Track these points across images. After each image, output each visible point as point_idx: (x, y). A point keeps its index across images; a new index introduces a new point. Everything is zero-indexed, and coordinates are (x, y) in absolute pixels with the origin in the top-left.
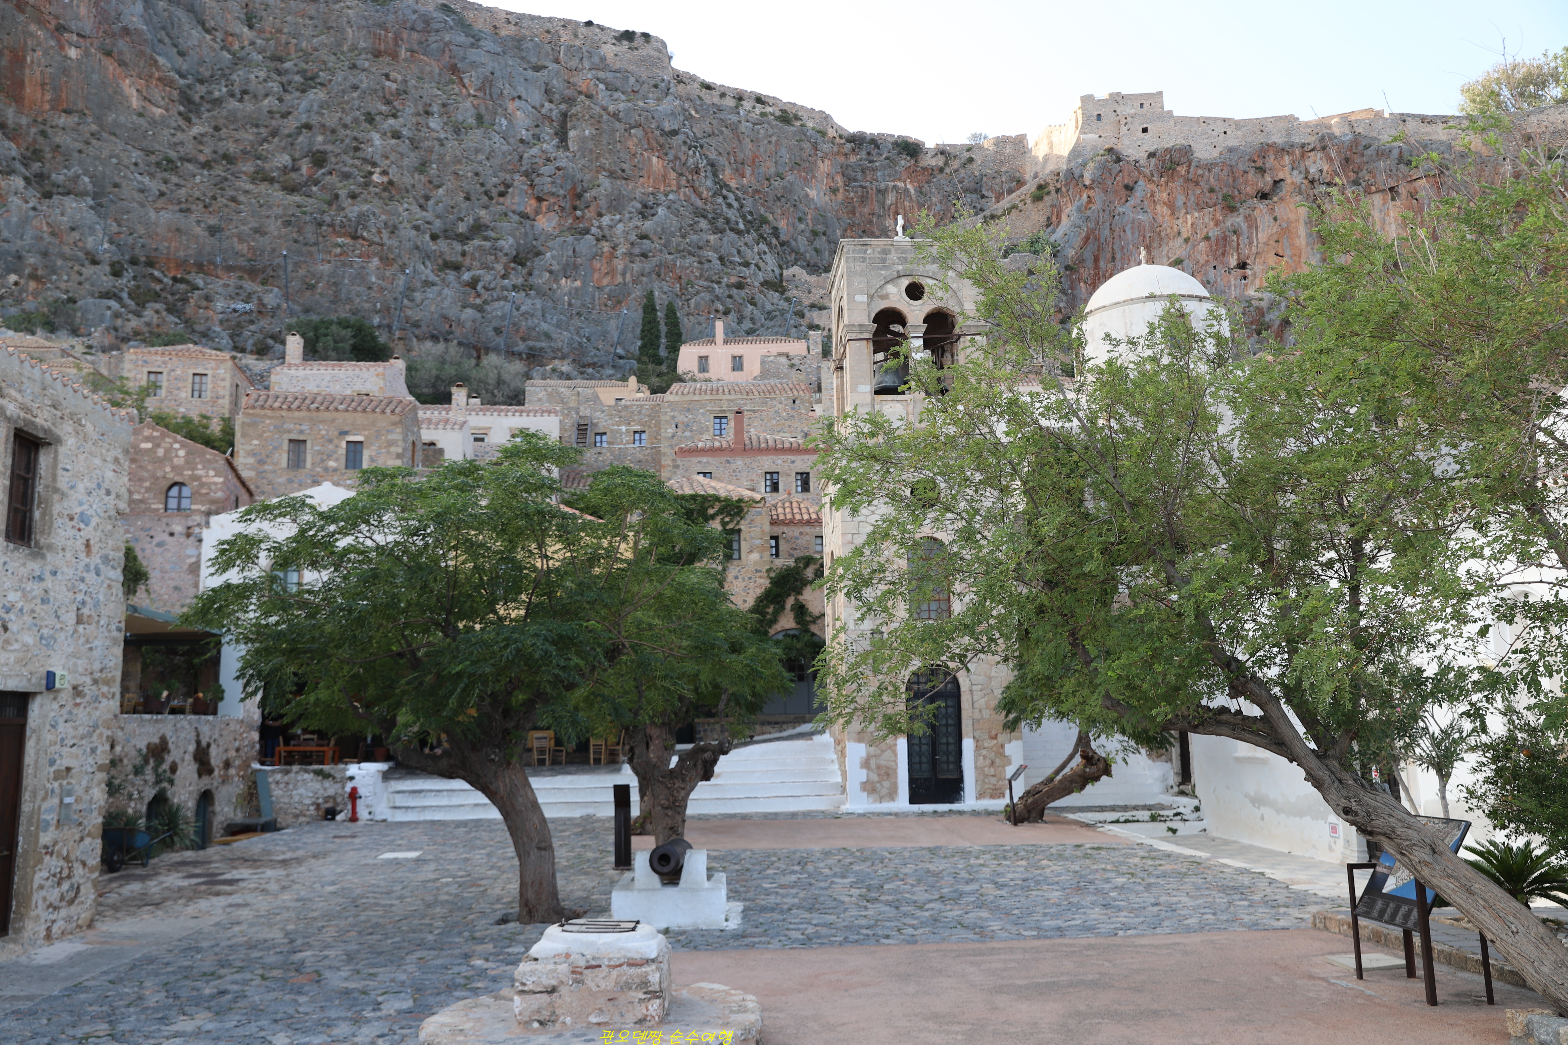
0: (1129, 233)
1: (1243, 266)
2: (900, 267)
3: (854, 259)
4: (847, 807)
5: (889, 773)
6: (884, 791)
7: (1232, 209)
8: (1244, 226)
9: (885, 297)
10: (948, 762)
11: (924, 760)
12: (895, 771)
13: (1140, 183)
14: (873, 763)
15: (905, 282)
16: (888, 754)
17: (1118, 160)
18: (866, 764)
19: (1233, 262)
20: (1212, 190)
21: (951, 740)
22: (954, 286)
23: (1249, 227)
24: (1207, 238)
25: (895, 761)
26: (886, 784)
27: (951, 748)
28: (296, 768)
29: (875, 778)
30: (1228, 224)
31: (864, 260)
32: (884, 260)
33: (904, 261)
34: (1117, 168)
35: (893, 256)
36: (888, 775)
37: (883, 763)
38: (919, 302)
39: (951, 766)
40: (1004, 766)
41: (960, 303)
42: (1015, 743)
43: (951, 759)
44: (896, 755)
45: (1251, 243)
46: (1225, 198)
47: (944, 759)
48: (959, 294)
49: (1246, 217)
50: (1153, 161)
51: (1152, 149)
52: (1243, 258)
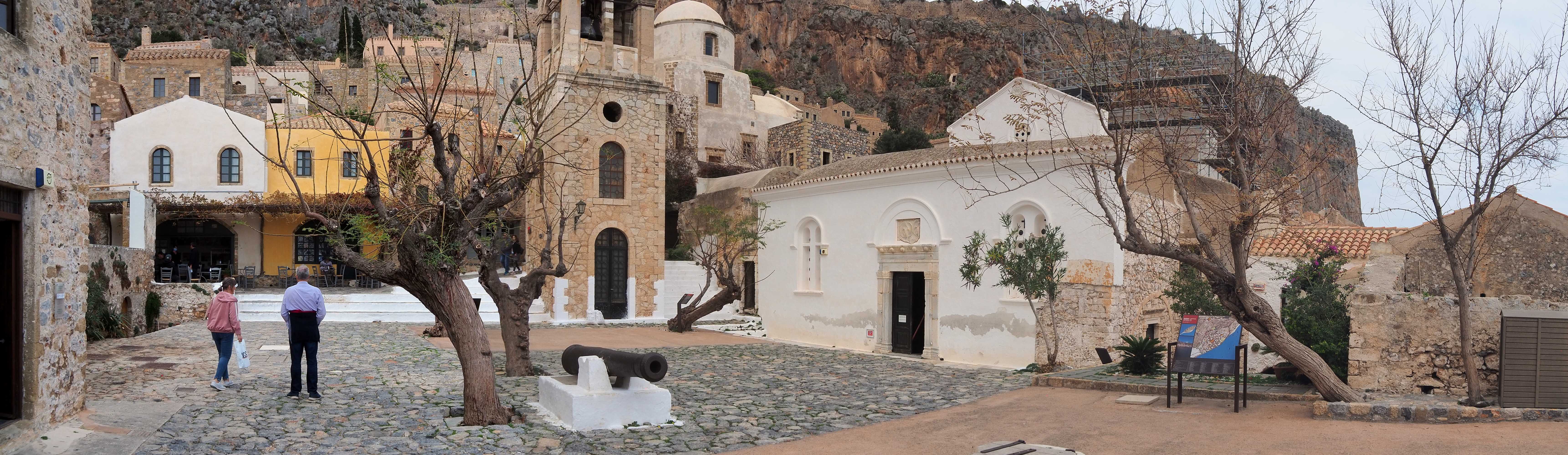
4: (556, 322)
5: (582, 299)
6: (579, 311)
10: (618, 293)
11: (604, 291)
12: (586, 297)
14: (572, 292)
16: (582, 286)
18: (568, 293)
21: (621, 278)
25: (587, 291)
26: (580, 306)
27: (620, 283)
28: (179, 284)
29: (574, 302)
36: (582, 300)
37: (579, 292)
39: (620, 295)
40: (653, 296)
42: (660, 281)
43: (620, 291)
44: (587, 287)
47: (616, 290)
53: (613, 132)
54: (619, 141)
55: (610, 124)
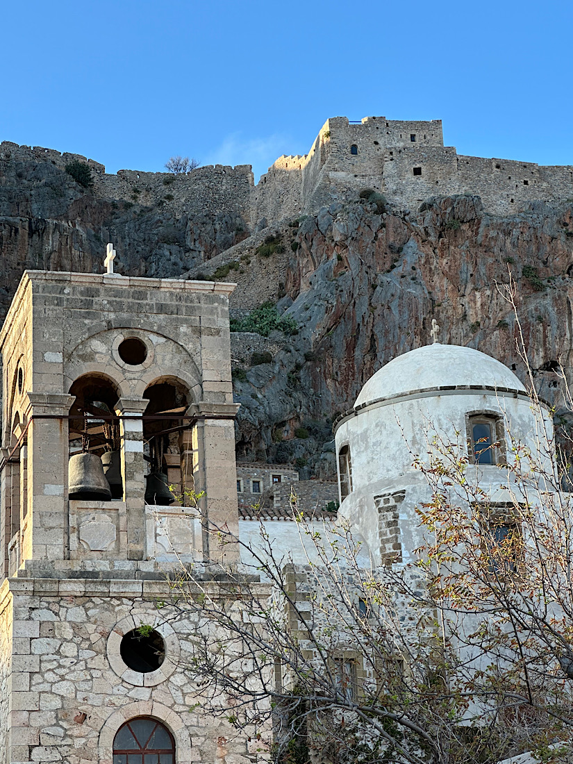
0: (395, 311)
1: (551, 365)
2: (112, 316)
3: (46, 301)
7: (538, 288)
8: (553, 312)
9: (88, 357)
13: (411, 243)
15: (119, 338)
17: (381, 209)
19: (539, 362)
20: (509, 261)
22: (190, 347)
23: (559, 312)
24: (502, 325)
30: (532, 307)
31: (59, 302)
32: (89, 304)
33: (118, 307)
34: (378, 220)
35: (103, 299)
38: (138, 367)
41: (198, 373)
45: (562, 336)
46: (527, 271)
48: (197, 358)
49: (554, 299)
50: (429, 214)
51: (427, 198)
52: (552, 355)
53: (145, 694)
54: (159, 712)
55: (137, 677)
